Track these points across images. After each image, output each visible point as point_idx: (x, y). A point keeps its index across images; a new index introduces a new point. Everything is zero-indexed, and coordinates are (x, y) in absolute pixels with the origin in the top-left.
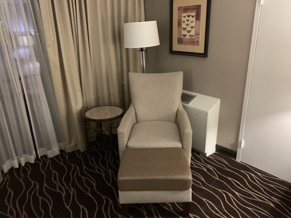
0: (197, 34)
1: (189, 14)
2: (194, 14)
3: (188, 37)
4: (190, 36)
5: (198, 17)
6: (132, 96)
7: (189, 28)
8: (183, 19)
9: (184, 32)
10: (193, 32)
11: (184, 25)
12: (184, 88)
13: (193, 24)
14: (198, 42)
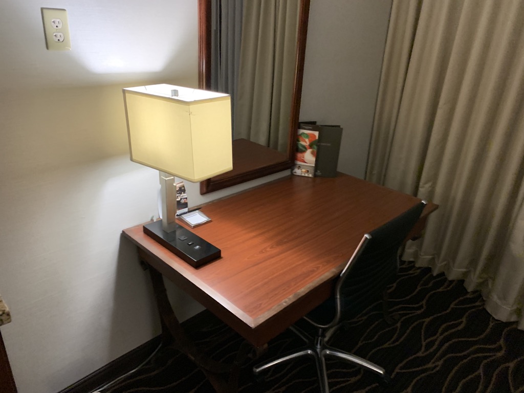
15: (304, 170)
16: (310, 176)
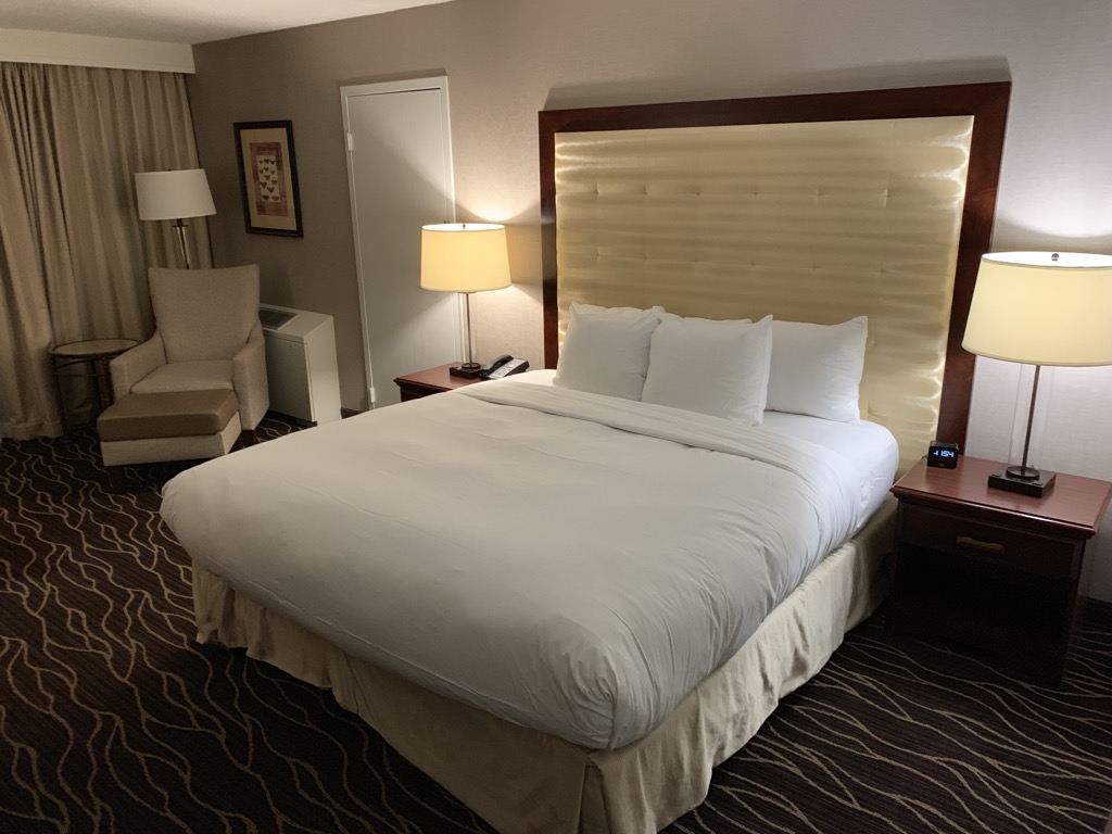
0: (283, 195)
1: (266, 158)
2: (273, 158)
3: (271, 200)
4: (273, 198)
5: (279, 163)
6: (156, 315)
7: (270, 185)
8: (261, 167)
9: (264, 192)
10: (276, 193)
11: (262, 179)
12: (264, 298)
13: (275, 177)
14: (286, 211)
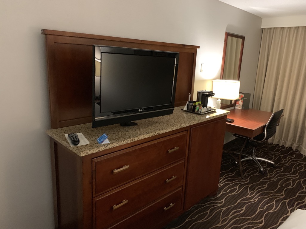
15: (239, 107)
16: (241, 109)
